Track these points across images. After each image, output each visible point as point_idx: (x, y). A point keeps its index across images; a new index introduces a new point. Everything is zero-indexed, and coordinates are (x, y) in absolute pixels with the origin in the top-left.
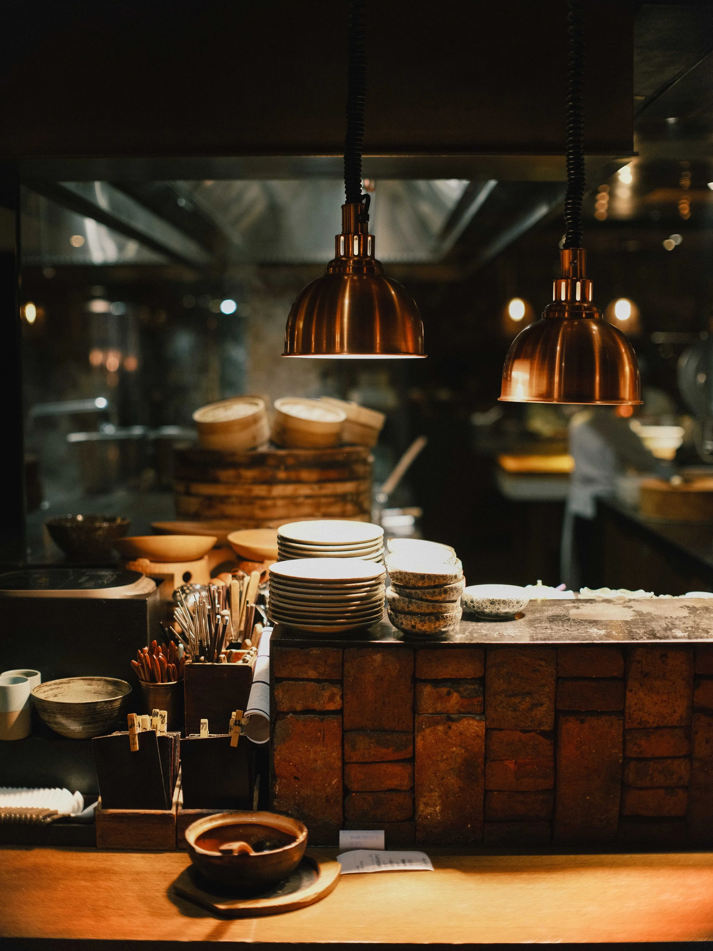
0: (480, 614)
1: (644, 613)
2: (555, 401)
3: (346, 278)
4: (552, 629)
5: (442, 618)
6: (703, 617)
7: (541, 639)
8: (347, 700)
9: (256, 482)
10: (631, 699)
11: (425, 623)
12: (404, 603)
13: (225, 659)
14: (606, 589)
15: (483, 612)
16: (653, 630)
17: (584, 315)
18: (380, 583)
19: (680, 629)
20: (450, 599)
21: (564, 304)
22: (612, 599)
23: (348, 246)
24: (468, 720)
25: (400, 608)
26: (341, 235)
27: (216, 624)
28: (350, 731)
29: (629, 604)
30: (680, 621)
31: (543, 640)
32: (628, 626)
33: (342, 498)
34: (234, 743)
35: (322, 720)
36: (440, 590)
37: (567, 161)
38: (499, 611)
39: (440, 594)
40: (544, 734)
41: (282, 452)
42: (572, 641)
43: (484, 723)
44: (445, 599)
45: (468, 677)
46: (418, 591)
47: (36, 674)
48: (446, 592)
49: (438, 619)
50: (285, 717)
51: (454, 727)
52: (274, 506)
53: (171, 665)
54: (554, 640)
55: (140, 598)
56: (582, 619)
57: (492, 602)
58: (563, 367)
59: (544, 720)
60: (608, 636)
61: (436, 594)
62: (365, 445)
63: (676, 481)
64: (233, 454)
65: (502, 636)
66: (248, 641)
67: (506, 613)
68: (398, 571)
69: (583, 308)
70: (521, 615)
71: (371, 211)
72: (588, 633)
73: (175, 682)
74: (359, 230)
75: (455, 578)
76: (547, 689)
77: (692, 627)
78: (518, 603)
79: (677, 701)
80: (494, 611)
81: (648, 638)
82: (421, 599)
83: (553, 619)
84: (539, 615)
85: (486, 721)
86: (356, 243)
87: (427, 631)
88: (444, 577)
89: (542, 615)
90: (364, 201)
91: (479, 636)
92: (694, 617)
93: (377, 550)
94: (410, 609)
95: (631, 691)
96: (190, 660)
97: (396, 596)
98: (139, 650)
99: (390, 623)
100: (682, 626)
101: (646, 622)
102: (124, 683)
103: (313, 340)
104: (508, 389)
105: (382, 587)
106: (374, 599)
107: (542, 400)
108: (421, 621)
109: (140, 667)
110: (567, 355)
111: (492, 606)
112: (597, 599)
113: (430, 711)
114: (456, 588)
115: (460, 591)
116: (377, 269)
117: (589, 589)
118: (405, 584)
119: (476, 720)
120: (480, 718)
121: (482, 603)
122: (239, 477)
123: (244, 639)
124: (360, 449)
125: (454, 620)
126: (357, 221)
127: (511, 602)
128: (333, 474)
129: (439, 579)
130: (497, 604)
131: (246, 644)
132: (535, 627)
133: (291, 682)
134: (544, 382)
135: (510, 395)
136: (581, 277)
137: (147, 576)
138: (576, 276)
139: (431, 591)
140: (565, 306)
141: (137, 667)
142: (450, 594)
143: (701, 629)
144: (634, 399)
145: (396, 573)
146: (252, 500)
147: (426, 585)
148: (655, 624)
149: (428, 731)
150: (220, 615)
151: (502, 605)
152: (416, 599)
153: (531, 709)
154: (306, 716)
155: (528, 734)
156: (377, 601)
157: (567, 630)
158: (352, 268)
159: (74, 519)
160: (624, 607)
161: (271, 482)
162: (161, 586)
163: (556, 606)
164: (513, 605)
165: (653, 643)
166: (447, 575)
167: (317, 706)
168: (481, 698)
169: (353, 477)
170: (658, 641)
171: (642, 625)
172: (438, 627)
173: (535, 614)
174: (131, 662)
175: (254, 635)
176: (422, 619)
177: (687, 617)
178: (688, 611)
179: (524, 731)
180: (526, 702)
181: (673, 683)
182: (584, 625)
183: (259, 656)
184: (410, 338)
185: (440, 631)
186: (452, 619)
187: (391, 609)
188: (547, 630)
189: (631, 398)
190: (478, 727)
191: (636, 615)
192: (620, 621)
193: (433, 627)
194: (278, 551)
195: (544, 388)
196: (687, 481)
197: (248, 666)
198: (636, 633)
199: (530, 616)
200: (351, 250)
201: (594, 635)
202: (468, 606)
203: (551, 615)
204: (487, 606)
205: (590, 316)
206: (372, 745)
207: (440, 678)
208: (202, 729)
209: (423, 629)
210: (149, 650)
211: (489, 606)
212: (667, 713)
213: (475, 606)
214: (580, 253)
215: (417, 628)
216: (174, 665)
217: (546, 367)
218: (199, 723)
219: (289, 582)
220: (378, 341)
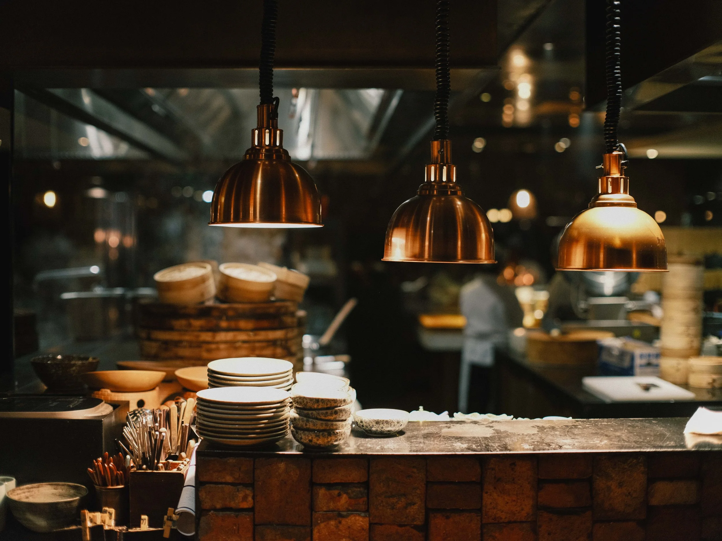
0: (369, 432)
1: (502, 431)
2: (426, 261)
3: (259, 162)
4: (424, 443)
5: (333, 433)
6: (549, 434)
7: (414, 451)
8: (258, 500)
9: (203, 329)
10: (487, 499)
11: (320, 438)
12: (303, 421)
13: (163, 467)
14: (477, 414)
15: (370, 430)
16: (506, 444)
17: (449, 193)
18: (285, 406)
19: (527, 443)
20: (340, 419)
21: (433, 184)
22: (478, 421)
23: (261, 138)
24: (354, 516)
25: (299, 426)
26: (256, 129)
27: (155, 439)
28: (260, 525)
29: (491, 425)
30: (529, 437)
31: (415, 452)
32: (486, 441)
33: (273, 343)
34: (167, 535)
35: (237, 516)
36: (332, 411)
37: (437, 71)
38: (383, 430)
39: (331, 414)
40: (416, 527)
41: (224, 306)
42: (439, 452)
43: (368, 519)
44: (335, 418)
45: (355, 482)
46: (314, 412)
47: (11, 480)
48: (336, 413)
49: (330, 435)
50: (207, 513)
51: (343, 522)
52: (218, 349)
53: (119, 473)
54: (424, 452)
55: (97, 419)
56: (451, 436)
57: (378, 422)
58: (432, 234)
59: (417, 516)
60: (469, 449)
61: (328, 414)
62: (293, 301)
63: (555, 333)
64: (185, 307)
65: (382, 449)
66: (183, 454)
67: (389, 431)
68: (298, 396)
69: (448, 187)
70: (401, 433)
71: (279, 110)
72: (453, 446)
73: (122, 486)
74: (271, 125)
75: (344, 402)
76: (418, 491)
77: (538, 442)
78: (398, 422)
79: (524, 501)
80: (379, 430)
81: (501, 450)
82: (317, 419)
83: (427, 436)
84: (416, 433)
85: (369, 517)
86: (267, 135)
87: (321, 444)
88: (335, 401)
89: (419, 433)
90: (274, 103)
91: (364, 448)
92: (542, 434)
93: (288, 380)
94: (308, 426)
95: (487, 493)
96: (135, 468)
97: (297, 416)
98: (94, 461)
99: (293, 438)
100: (530, 441)
101: (502, 438)
102: (82, 487)
103: (232, 212)
104: (389, 252)
105: (287, 409)
106: (281, 418)
107: (414, 260)
108: (316, 436)
109: (94, 474)
110: (435, 224)
111: (378, 425)
112: (467, 421)
113: (325, 509)
114: (344, 410)
115: (348, 412)
116: (284, 156)
117: (462, 414)
118: (304, 406)
119: (361, 516)
120: (365, 515)
121: (369, 423)
122: (190, 325)
123: (181, 452)
124: (288, 304)
125: (343, 436)
126: (269, 118)
127: (392, 422)
128: (265, 324)
129: (330, 402)
130: (381, 424)
131: (181, 456)
132: (411, 442)
133: (211, 485)
134: (417, 245)
135: (390, 256)
136: (447, 163)
137: (106, 403)
138: (443, 162)
139: (324, 412)
140: (434, 185)
141: (92, 474)
142: (339, 415)
143: (544, 443)
144: (490, 259)
145: (297, 397)
146: (200, 344)
147: (320, 407)
148: (508, 440)
149: (322, 525)
150: (159, 432)
151: (385, 424)
152: (312, 418)
153: (406, 508)
154: (225, 513)
155: (403, 528)
156: (283, 420)
157: (437, 444)
158: (264, 155)
159: (54, 358)
160: (487, 427)
161: (215, 330)
162: (117, 410)
163: (432, 426)
164: (394, 424)
165: (504, 454)
166: (337, 399)
167: (233, 505)
168: (365, 499)
169: (282, 327)
170: (508, 452)
171: (498, 440)
172: (330, 441)
173: (413, 432)
174: (87, 469)
175: (188, 449)
176: (317, 434)
177: (536, 434)
178: (538, 430)
179: (400, 526)
180: (402, 502)
181: (521, 486)
182: (451, 441)
183: (190, 466)
184: (309, 210)
185: (332, 444)
186: (341, 435)
187: (294, 427)
188: (420, 444)
189: (487, 258)
190: (363, 522)
191: (495, 433)
192: (480, 437)
193: (326, 441)
194: (208, 381)
195: (417, 250)
196: (564, 333)
197: (180, 473)
198: (492, 446)
199: (409, 434)
200: (263, 141)
201: (457, 448)
202: (359, 425)
203: (426, 433)
204: (373, 425)
205: (454, 193)
206: (277, 537)
207: (332, 482)
208: (142, 523)
209: (318, 442)
210: (103, 460)
211: (375, 425)
212: (517, 511)
213: (364, 425)
214: (447, 144)
215: (313, 441)
216: (121, 472)
217: (419, 234)
218: (140, 519)
219: (212, 405)
220: (284, 213)
